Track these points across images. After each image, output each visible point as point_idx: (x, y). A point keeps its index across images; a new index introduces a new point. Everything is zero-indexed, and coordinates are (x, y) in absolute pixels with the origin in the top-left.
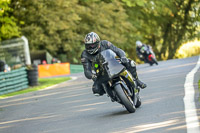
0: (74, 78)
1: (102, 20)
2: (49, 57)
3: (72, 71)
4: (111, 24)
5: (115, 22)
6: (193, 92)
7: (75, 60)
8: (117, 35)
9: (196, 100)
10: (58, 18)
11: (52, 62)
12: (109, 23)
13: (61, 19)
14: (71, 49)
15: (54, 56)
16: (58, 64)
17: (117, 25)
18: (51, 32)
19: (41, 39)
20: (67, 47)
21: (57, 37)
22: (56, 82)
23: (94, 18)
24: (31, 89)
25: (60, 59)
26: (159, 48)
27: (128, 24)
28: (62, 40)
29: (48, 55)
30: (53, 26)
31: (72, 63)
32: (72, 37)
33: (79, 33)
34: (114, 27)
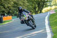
0: (13, 20)
1: (20, 3)
2: (6, 14)
3: (13, 18)
4: (23, 4)
5: (24, 3)
6: (48, 22)
7: (13, 15)
8: (25, 7)
9: (49, 24)
10: (7, 3)
11: (7, 16)
12: (22, 4)
13: (8, 3)
14: (12, 12)
15: (7, 14)
16: (8, 16)
17: (24, 4)
18: (6, 7)
19: (3, 9)
20: (11, 11)
21: (8, 9)
22: (8, 21)
23: (18, 2)
24: (1, 24)
25: (9, 15)
26: (37, 10)
27: (27, 4)
28: (9, 9)
29: (5, 14)
30: (6, 6)
31: (12, 16)
32: (12, 8)
33: (14, 7)
34: (24, 5)
